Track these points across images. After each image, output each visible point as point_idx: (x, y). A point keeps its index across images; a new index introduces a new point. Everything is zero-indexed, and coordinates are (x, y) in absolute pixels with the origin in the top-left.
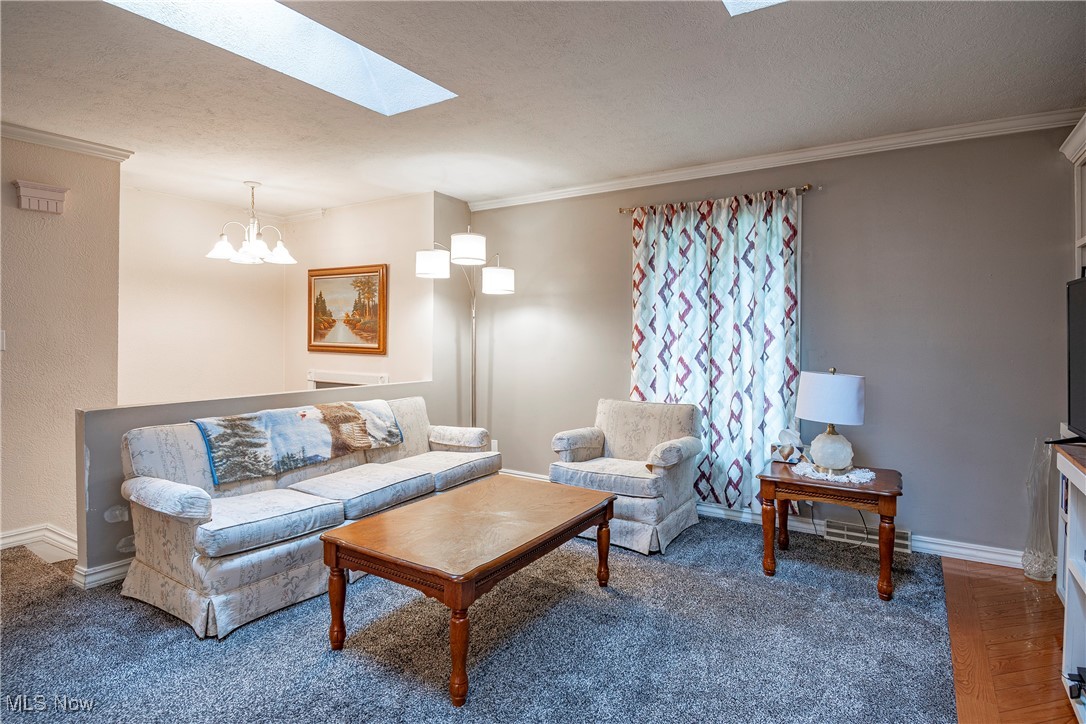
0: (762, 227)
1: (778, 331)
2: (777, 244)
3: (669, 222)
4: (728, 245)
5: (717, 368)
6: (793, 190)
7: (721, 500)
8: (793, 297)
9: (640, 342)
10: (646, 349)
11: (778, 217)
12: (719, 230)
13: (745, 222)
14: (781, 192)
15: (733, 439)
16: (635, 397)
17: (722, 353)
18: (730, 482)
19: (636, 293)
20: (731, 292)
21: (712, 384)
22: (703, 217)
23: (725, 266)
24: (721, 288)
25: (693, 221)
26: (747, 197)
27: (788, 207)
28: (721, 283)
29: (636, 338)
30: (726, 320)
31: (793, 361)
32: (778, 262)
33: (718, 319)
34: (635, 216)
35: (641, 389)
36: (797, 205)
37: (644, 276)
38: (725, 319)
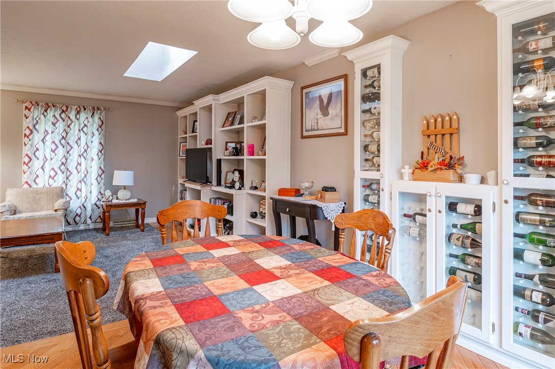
0: (90, 119)
1: (96, 158)
2: (96, 126)
3: (46, 111)
4: (75, 124)
5: (70, 172)
6: (102, 108)
7: (71, 223)
8: (103, 146)
9: (29, 162)
10: (32, 165)
11: (96, 117)
12: (71, 118)
13: (83, 116)
14: (98, 108)
15: (78, 198)
16: (26, 186)
17: (72, 166)
18: (77, 215)
19: (26, 140)
20: (76, 142)
21: (67, 178)
22: (63, 111)
23: (74, 132)
24: (72, 140)
25: (59, 112)
26: (84, 107)
27: (100, 114)
28: (72, 138)
29: (26, 160)
30: (75, 153)
31: (103, 168)
32: (96, 133)
33: (70, 152)
34: (26, 104)
35: (29, 183)
36: (103, 114)
37: (32, 132)
38: (73, 153)
